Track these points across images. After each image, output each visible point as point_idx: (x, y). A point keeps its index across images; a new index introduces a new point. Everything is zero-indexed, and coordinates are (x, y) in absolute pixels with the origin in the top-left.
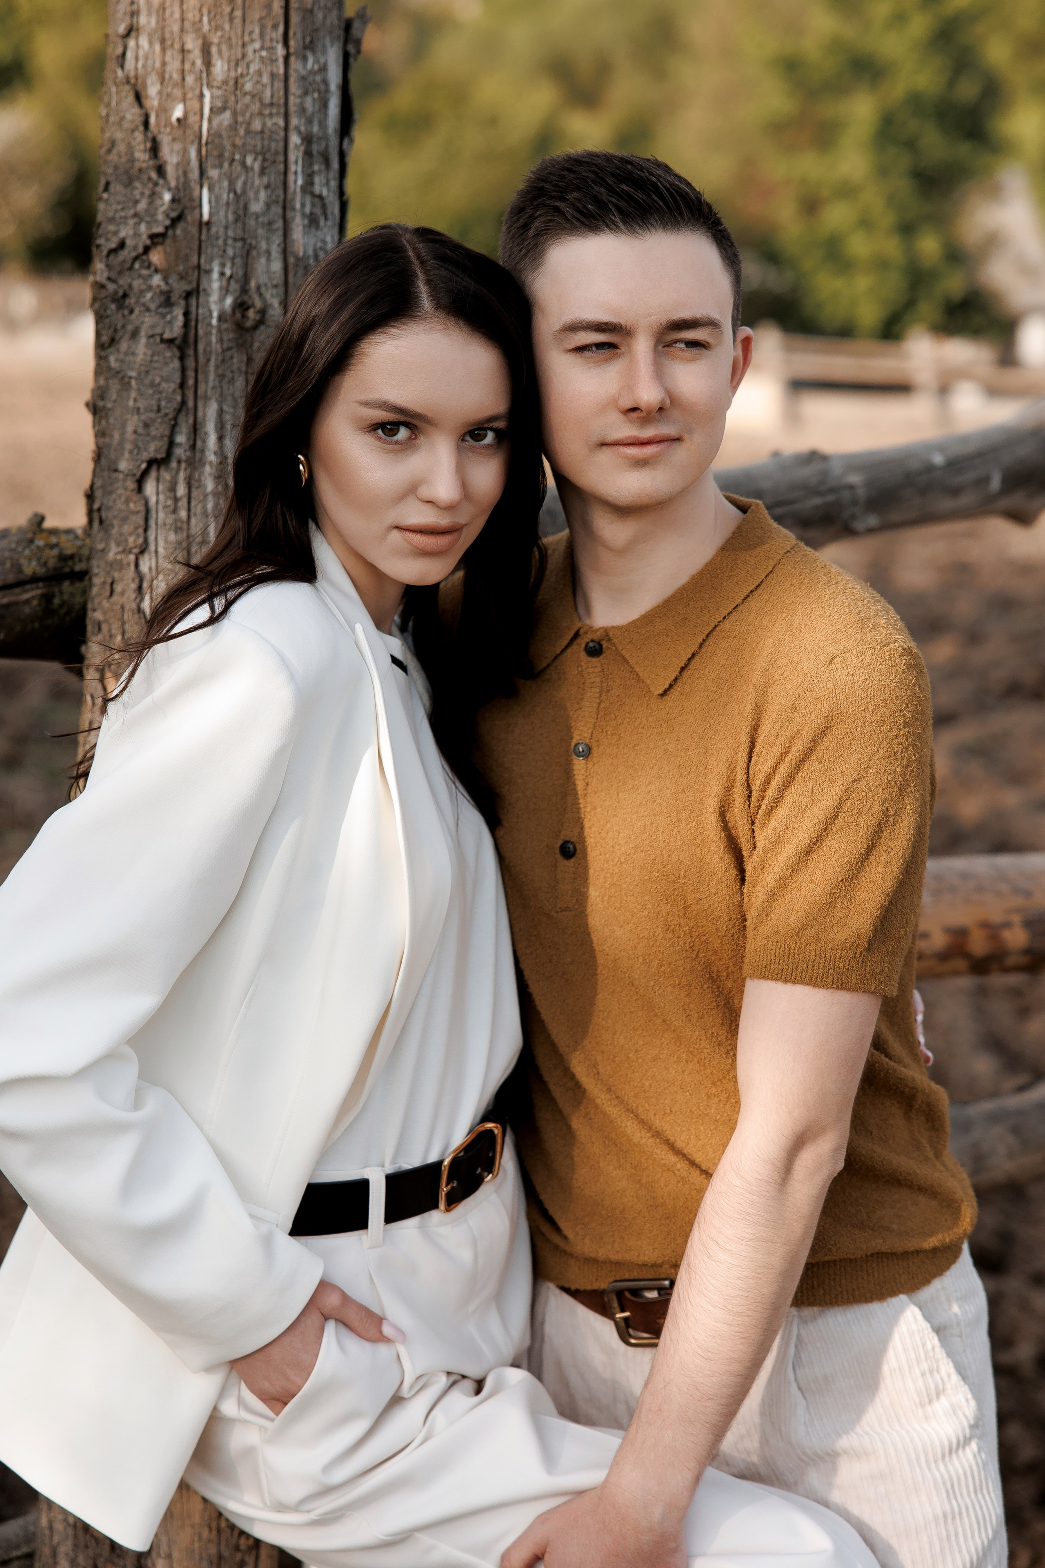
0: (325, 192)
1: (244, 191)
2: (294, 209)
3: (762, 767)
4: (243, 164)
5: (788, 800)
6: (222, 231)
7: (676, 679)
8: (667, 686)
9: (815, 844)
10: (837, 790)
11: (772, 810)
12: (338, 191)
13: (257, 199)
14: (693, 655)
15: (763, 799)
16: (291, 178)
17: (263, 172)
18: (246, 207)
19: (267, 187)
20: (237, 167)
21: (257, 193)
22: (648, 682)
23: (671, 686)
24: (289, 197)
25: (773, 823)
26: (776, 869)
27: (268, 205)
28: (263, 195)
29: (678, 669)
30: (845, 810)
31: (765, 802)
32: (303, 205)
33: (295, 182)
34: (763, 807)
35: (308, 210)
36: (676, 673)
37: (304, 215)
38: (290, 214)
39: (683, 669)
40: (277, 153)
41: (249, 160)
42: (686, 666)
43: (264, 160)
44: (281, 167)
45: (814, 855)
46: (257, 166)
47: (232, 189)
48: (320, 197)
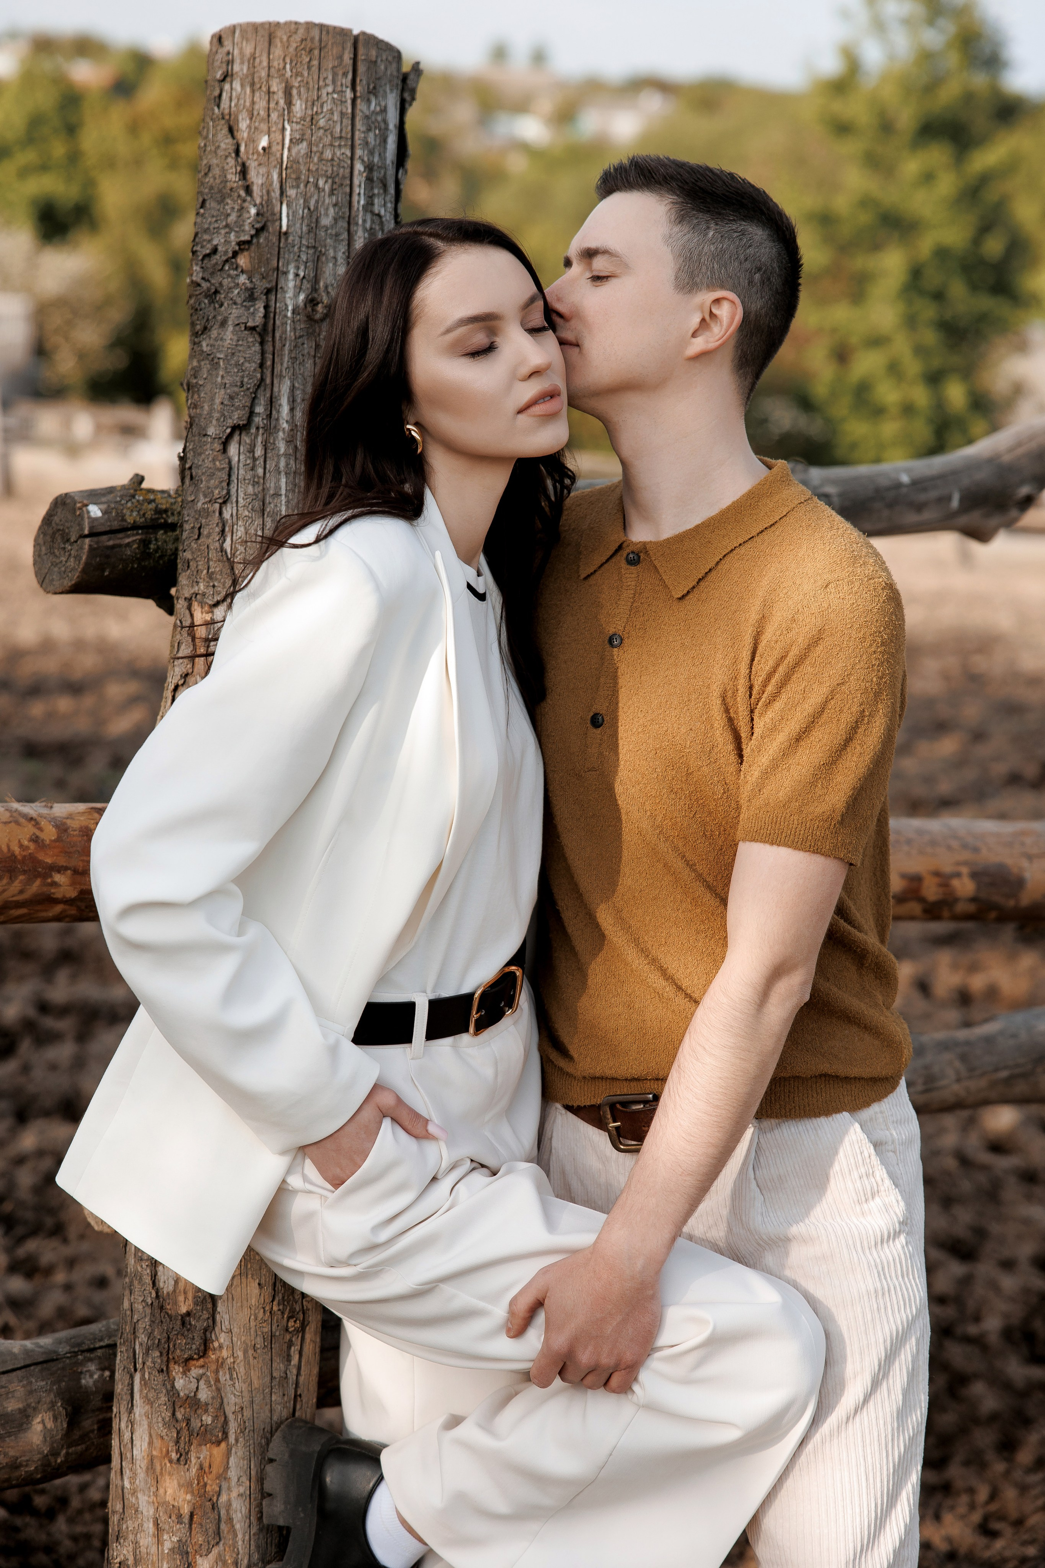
0: (382, 212)
1: (316, 208)
2: (357, 224)
3: (763, 666)
4: (316, 186)
5: (783, 697)
6: (297, 239)
7: (694, 587)
8: (685, 592)
9: (804, 733)
10: (824, 690)
11: (769, 703)
12: (393, 213)
13: (327, 215)
14: (710, 570)
15: (763, 692)
16: (355, 198)
17: (332, 193)
18: (317, 221)
19: (335, 205)
20: (311, 188)
21: (327, 209)
22: (671, 588)
23: (688, 592)
24: (353, 213)
25: (770, 714)
26: (771, 752)
27: (336, 220)
28: (331, 211)
29: (697, 580)
30: (830, 707)
31: (765, 695)
32: (364, 221)
33: (359, 202)
34: (763, 699)
35: (368, 225)
36: (695, 583)
37: (365, 229)
38: (353, 228)
39: (700, 580)
40: (344, 177)
41: (321, 183)
42: (703, 578)
43: (334, 183)
44: (348, 190)
45: (802, 743)
46: (327, 188)
47: (306, 206)
48: (379, 215)
